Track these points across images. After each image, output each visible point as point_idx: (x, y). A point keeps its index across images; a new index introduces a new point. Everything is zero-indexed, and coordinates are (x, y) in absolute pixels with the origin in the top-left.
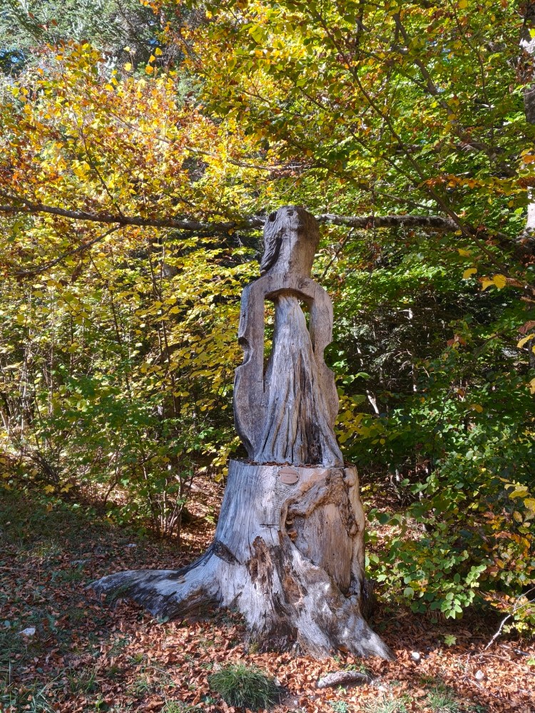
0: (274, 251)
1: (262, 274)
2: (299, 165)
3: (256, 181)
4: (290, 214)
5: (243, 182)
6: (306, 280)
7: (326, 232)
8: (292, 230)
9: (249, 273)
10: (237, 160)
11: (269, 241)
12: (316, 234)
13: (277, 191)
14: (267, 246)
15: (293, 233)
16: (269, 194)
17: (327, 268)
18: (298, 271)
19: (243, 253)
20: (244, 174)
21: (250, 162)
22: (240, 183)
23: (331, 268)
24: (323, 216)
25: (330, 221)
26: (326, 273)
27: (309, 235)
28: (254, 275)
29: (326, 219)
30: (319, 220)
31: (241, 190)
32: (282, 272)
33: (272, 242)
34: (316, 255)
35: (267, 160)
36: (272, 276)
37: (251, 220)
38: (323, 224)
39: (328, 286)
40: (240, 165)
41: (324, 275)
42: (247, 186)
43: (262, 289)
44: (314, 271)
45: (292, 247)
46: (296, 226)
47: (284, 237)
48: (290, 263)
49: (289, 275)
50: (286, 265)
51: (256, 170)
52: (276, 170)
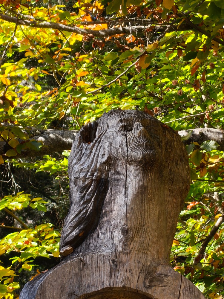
0: (91, 205)
1: (65, 256)
2: (145, 23)
3: (52, 54)
4: (127, 127)
5: (23, 55)
6: (160, 270)
7: (202, 167)
8: (129, 161)
9: (34, 250)
10: (13, 11)
11: (80, 183)
12: (181, 170)
13: (98, 75)
14: (76, 195)
15: (132, 168)
16: (81, 84)
17: (206, 242)
18: (144, 250)
19: (20, 207)
20: (27, 39)
21: (40, 14)
22: (18, 56)
23: (213, 242)
24: (197, 131)
25: (212, 143)
26: (202, 253)
27: (166, 173)
28: (44, 254)
29: (203, 138)
30: (189, 141)
31: (18, 73)
32: (107, 251)
33: (86, 188)
34: (183, 213)
35: (77, 11)
36: (87, 259)
37: (41, 138)
38: (197, 148)
39: (207, 282)
40: (18, 21)
41: (198, 259)
42: (32, 63)
43: (63, 288)
44: (178, 250)
45: (130, 197)
46: (139, 154)
47: (112, 176)
48: (125, 232)
49: (123, 258)
50: (118, 237)
51: (52, 31)
52: (96, 34)
